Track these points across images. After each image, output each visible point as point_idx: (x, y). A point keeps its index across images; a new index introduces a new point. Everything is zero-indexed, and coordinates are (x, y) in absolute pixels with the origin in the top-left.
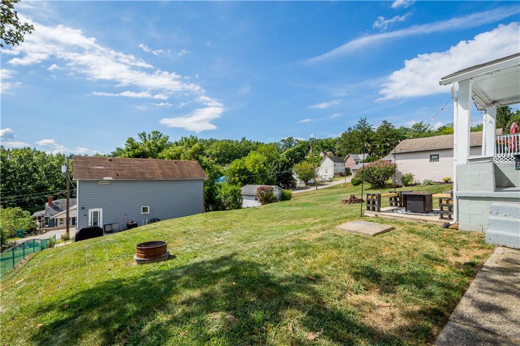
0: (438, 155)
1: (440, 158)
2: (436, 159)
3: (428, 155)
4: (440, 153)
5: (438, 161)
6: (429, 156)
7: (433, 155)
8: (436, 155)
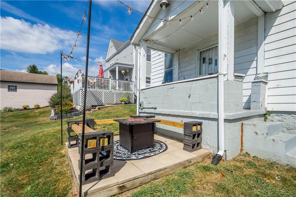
0: (16, 87)
1: (18, 90)
2: (14, 89)
3: (7, 85)
4: (18, 86)
5: (16, 91)
6: (7, 87)
7: (12, 86)
8: (14, 86)
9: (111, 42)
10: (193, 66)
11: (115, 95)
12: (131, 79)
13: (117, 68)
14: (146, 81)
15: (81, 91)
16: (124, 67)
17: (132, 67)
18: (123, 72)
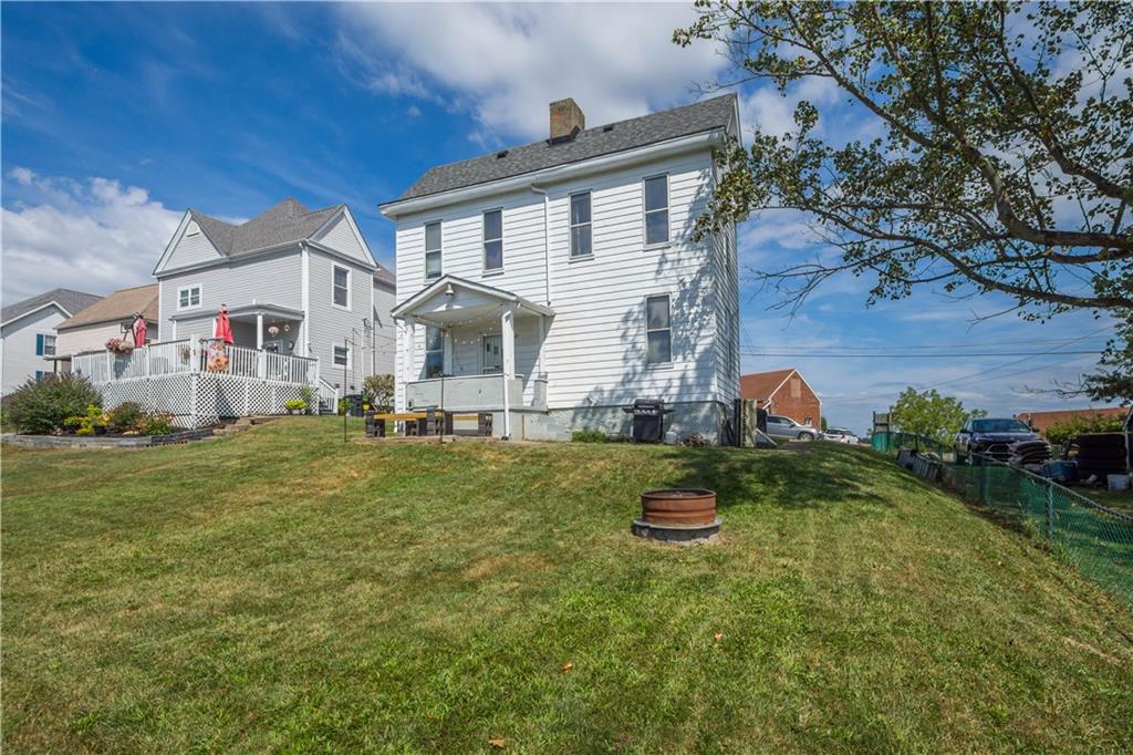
9: (193, 219)
10: (474, 354)
11: (273, 393)
12: (292, 349)
13: (260, 319)
14: (336, 358)
15: (195, 378)
16: (276, 318)
17: (300, 318)
18: (274, 330)
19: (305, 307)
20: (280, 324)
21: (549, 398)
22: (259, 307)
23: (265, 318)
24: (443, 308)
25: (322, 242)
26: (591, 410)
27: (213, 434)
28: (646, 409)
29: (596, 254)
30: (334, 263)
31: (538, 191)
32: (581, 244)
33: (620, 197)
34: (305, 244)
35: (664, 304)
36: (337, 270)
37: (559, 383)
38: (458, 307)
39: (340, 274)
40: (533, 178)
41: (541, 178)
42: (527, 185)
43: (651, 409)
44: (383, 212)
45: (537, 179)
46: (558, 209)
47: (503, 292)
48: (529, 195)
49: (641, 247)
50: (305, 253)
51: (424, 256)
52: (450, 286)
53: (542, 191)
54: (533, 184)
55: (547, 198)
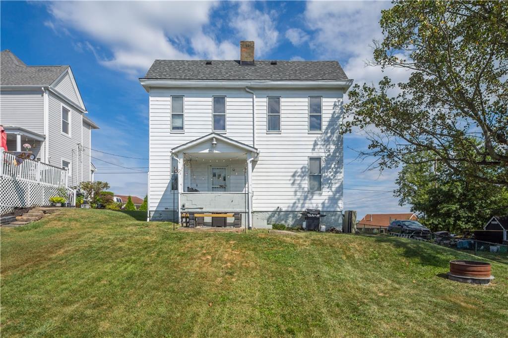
11: (43, 191)
13: (19, 137)
16: (29, 138)
17: (42, 140)
18: (27, 145)
19: (46, 132)
20: (31, 141)
21: (254, 205)
22: (19, 129)
23: (22, 137)
24: (207, 151)
25: (56, 89)
26: (277, 213)
27: (16, 220)
28: (314, 214)
29: (283, 131)
30: (62, 104)
31: (250, 91)
32: (274, 124)
33: (296, 104)
34: (47, 89)
35: (318, 162)
36: (64, 109)
37: (259, 197)
38: (217, 152)
39: (65, 112)
40: (249, 84)
41: (253, 85)
42: (244, 87)
43: (317, 214)
44: (142, 83)
45: (251, 85)
46: (261, 104)
47: (244, 144)
48: (243, 92)
49: (307, 131)
50: (46, 96)
51: (170, 115)
52: (214, 139)
53: (252, 92)
54: (247, 87)
55: (254, 96)
